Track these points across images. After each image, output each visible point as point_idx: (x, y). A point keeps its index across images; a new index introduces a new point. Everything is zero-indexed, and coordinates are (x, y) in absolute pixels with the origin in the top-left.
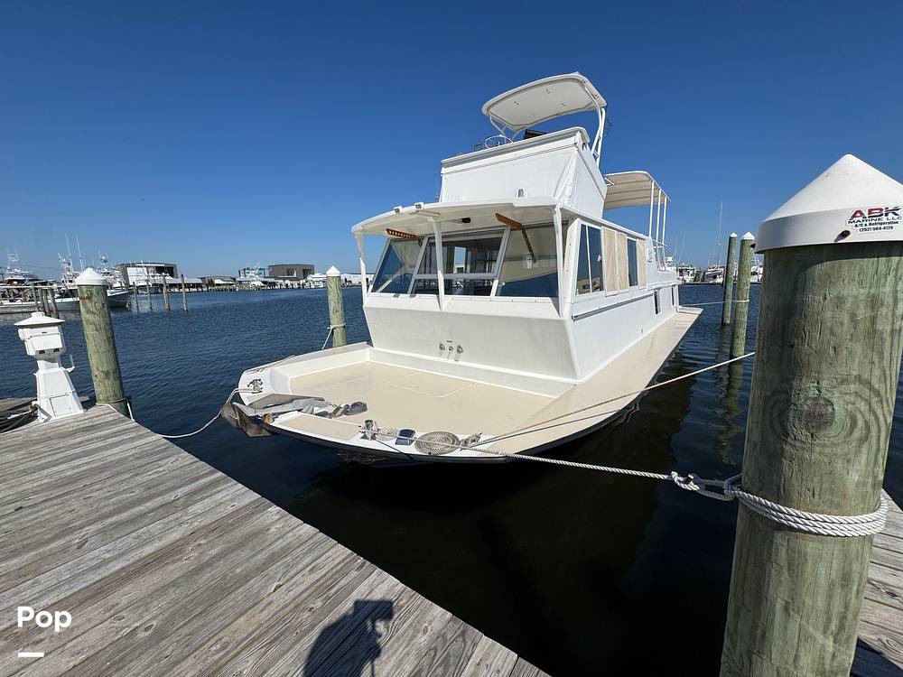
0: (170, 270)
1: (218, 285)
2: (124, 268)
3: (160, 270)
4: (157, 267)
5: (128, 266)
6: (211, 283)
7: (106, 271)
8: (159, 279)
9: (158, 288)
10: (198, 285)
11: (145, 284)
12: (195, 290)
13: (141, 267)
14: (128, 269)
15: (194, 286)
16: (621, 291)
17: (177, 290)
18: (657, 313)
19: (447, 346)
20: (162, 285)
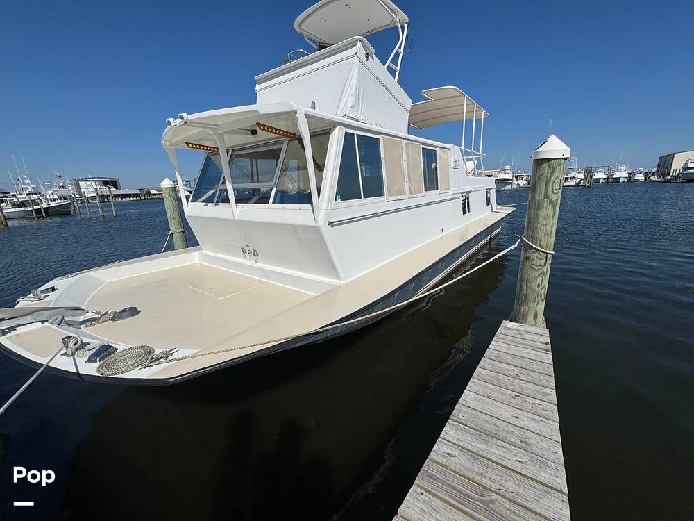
0: (114, 183)
1: (154, 194)
2: (77, 181)
3: (105, 183)
4: (103, 181)
5: (79, 180)
6: (148, 193)
7: (61, 185)
8: (105, 190)
9: (104, 198)
10: (137, 195)
11: (95, 195)
12: (135, 199)
13: (89, 181)
14: (80, 183)
15: (134, 196)
16: (411, 196)
17: (120, 199)
18: (464, 212)
19: (247, 249)
20: (108, 196)
